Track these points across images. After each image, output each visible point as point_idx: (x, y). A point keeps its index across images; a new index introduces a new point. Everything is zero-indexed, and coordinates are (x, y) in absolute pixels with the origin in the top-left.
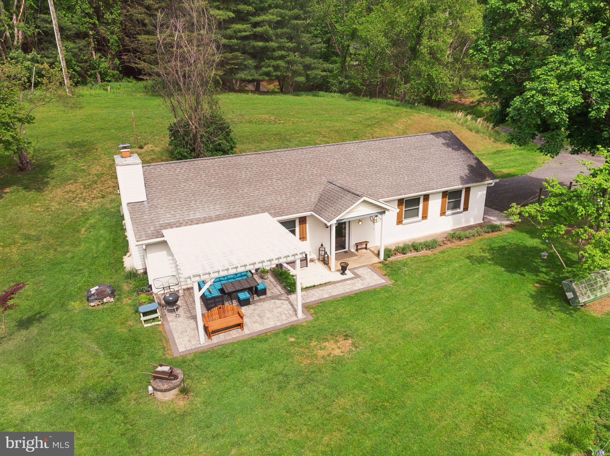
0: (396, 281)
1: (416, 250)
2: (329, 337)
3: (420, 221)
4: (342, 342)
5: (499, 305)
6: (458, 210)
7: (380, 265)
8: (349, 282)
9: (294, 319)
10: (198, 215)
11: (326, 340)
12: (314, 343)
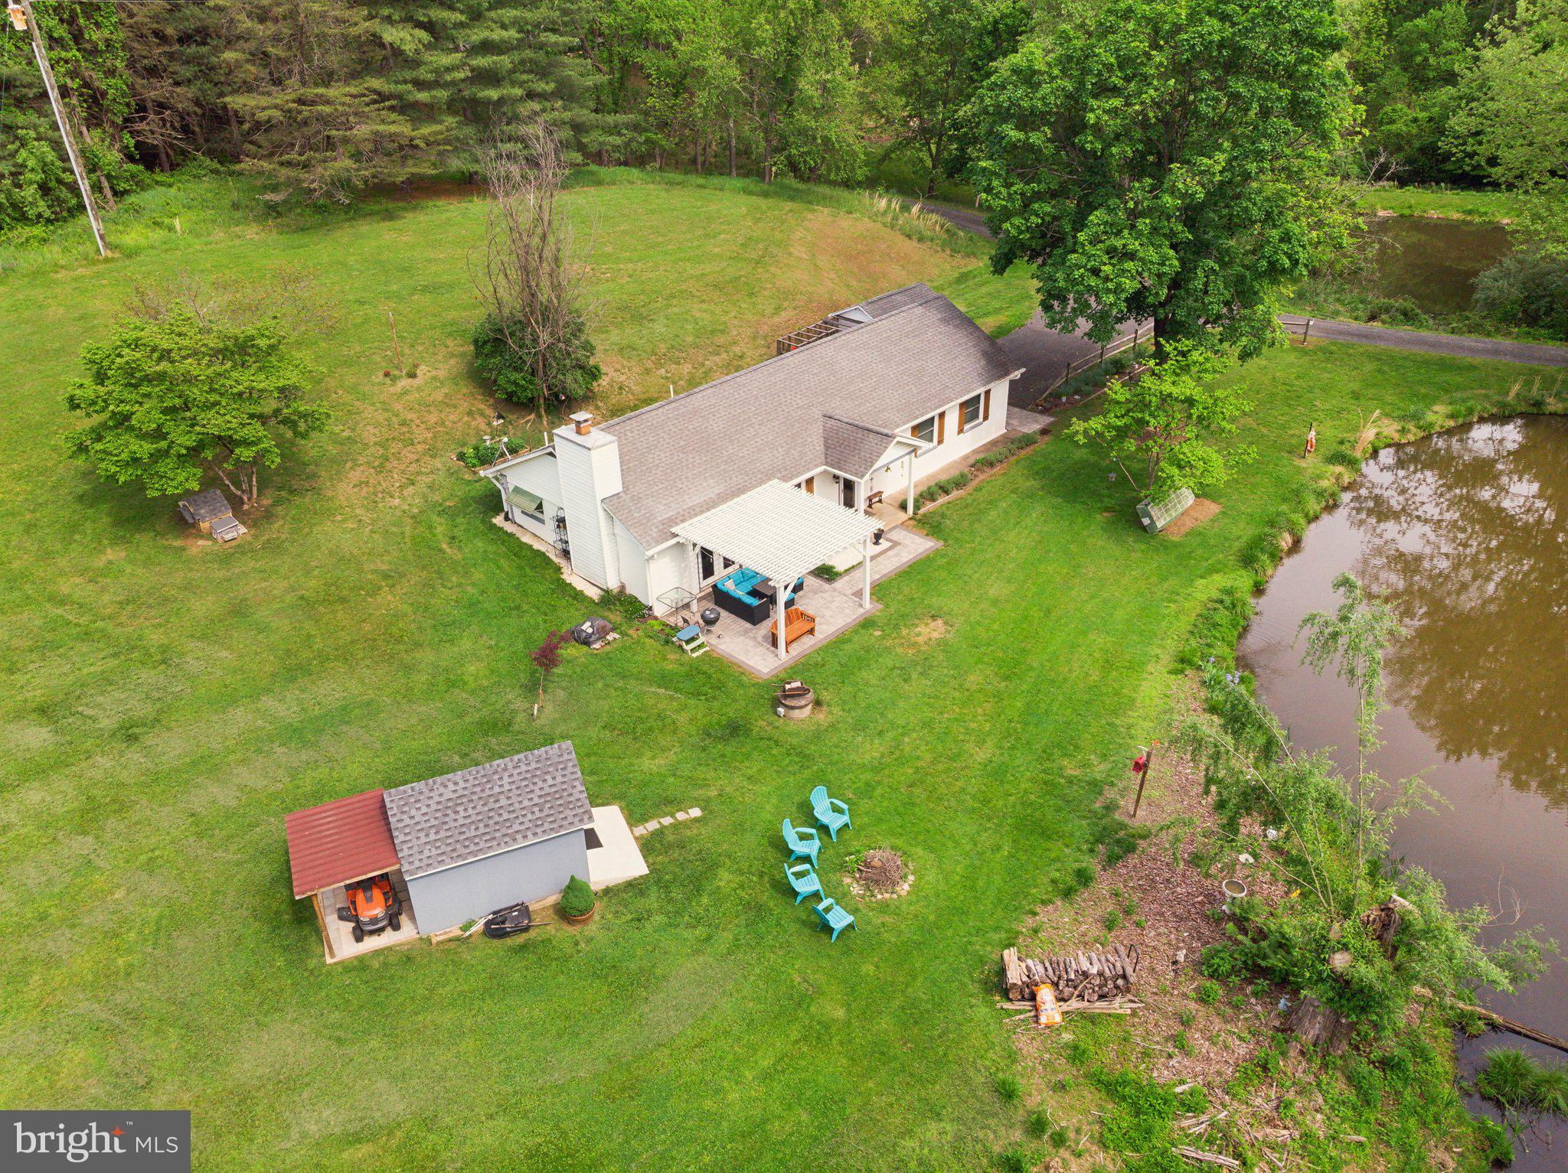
0: (945, 540)
1: (947, 492)
2: (917, 622)
3: (937, 446)
4: (933, 625)
5: (1073, 548)
6: (979, 421)
7: (912, 522)
8: (890, 553)
9: (862, 611)
11: (917, 626)
12: (905, 632)
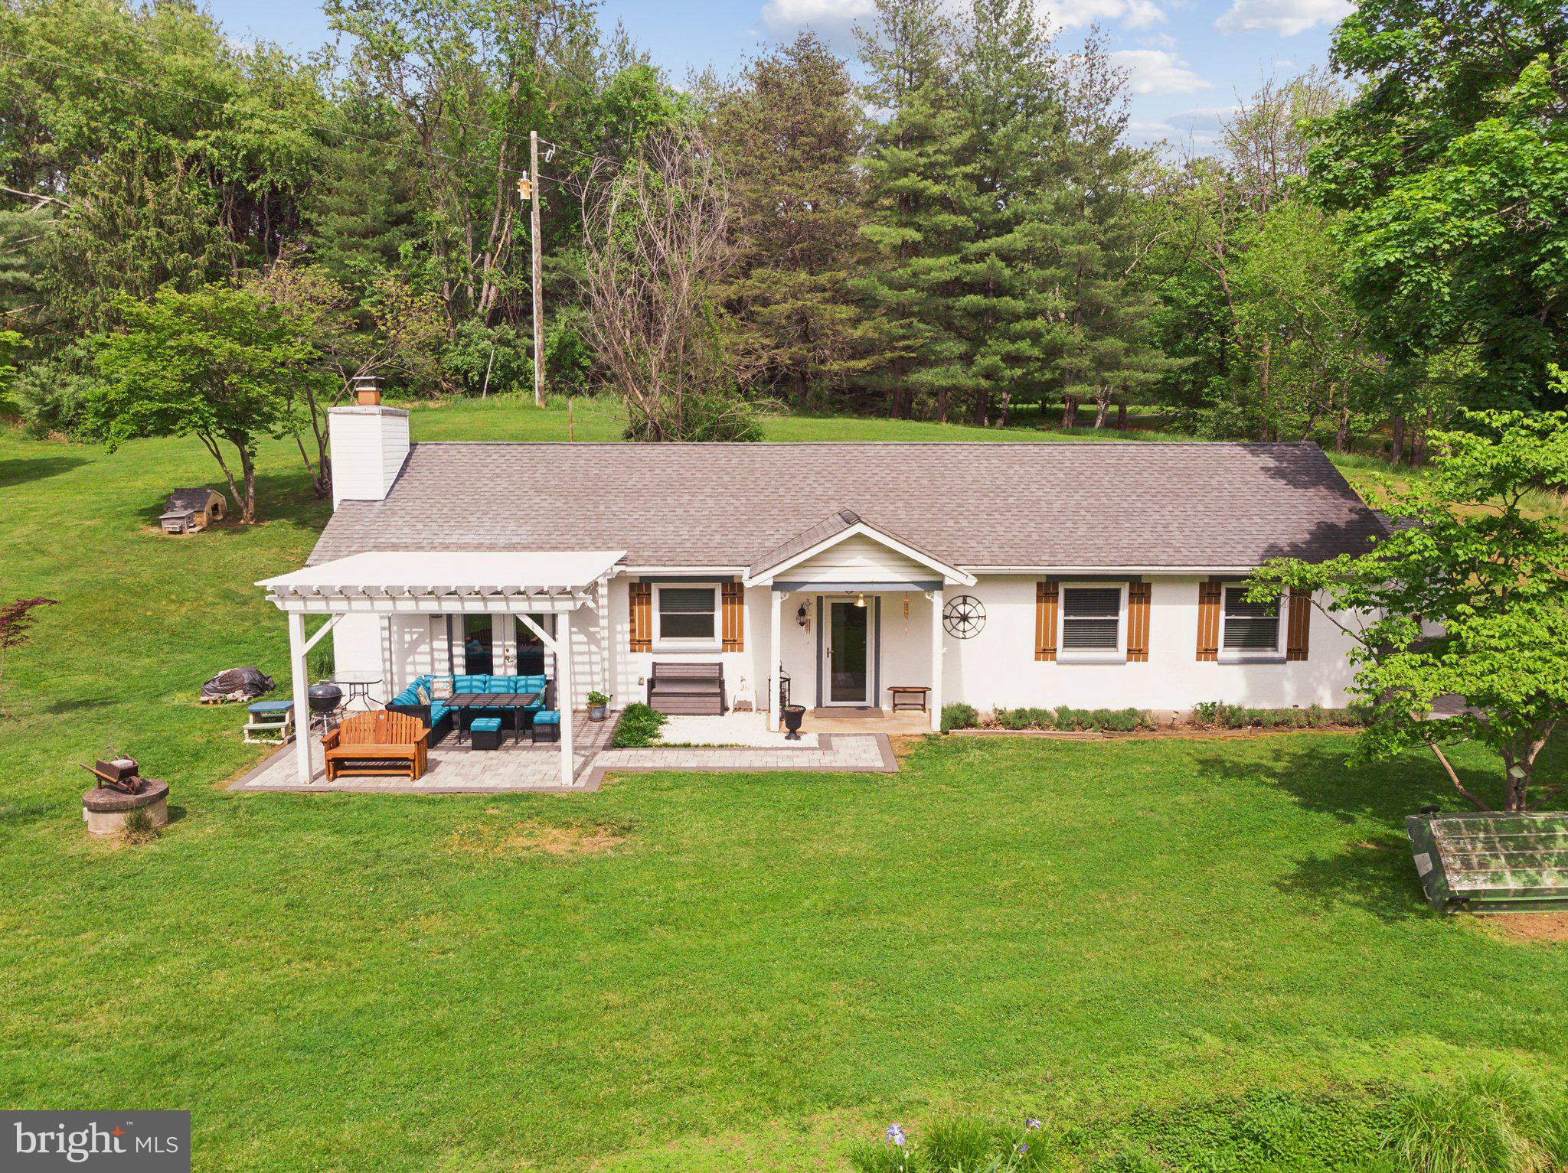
0: (915, 769)
3: (1121, 663)
6: (1269, 654)
7: (918, 739)
9: (553, 784)
10: (468, 539)
